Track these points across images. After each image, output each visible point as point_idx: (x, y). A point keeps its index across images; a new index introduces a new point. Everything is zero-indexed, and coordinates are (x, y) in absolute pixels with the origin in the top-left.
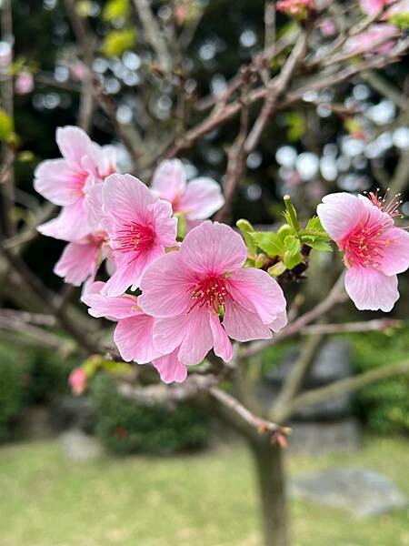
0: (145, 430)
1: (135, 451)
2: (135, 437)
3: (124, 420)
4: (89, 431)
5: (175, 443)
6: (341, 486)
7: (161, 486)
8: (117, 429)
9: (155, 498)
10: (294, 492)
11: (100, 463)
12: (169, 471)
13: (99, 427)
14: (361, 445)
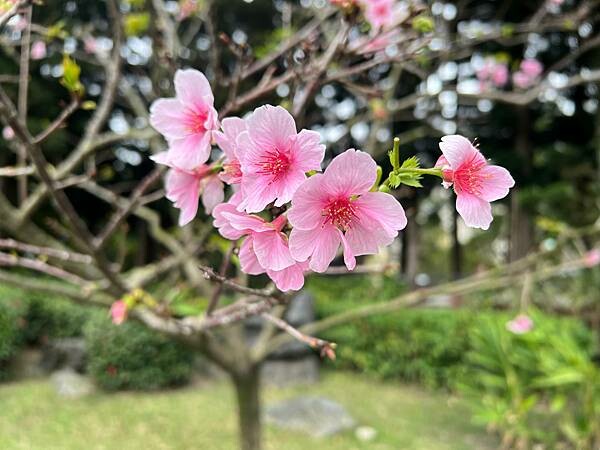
0: (135, 368)
1: (124, 387)
2: (124, 375)
3: (114, 360)
4: (80, 370)
5: (161, 380)
6: (303, 413)
7: (148, 417)
8: (108, 368)
9: (141, 429)
10: (267, 419)
11: (90, 399)
12: (155, 405)
13: (89, 367)
14: (319, 378)
